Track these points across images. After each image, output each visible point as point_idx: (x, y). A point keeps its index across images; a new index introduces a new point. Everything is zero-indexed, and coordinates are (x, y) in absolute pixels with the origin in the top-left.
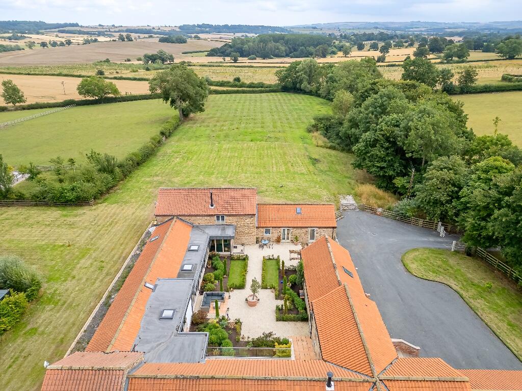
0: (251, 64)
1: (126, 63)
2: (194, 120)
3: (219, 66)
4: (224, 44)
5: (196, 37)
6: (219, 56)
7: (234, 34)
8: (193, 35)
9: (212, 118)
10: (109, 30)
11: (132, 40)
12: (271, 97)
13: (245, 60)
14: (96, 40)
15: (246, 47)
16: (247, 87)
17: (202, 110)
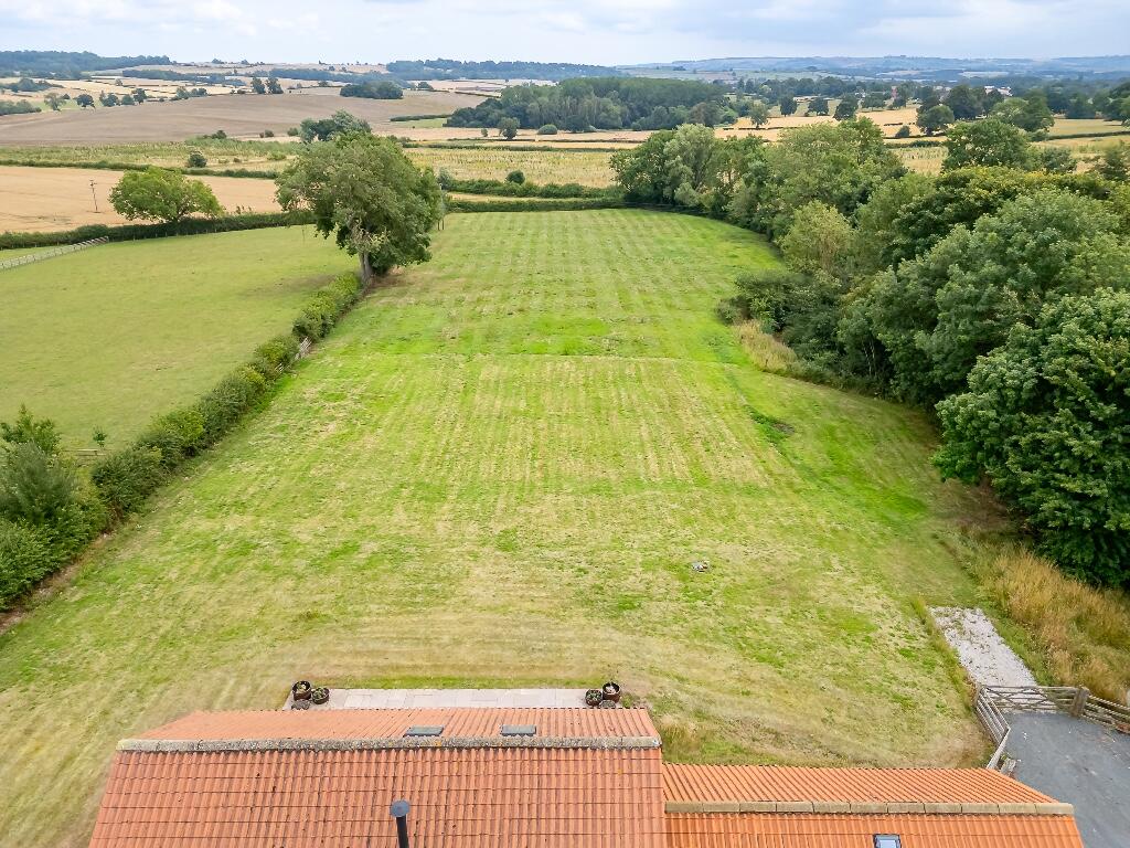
0: (547, 144)
1: (261, 140)
2: (401, 283)
3: (473, 148)
4: (484, 99)
5: (423, 86)
6: (472, 126)
7: (507, 81)
8: (417, 83)
9: (451, 277)
10: (235, 72)
11: (281, 92)
12: (601, 221)
13: (532, 134)
14: (202, 92)
15: (533, 106)
16: (540, 195)
17: (422, 257)
